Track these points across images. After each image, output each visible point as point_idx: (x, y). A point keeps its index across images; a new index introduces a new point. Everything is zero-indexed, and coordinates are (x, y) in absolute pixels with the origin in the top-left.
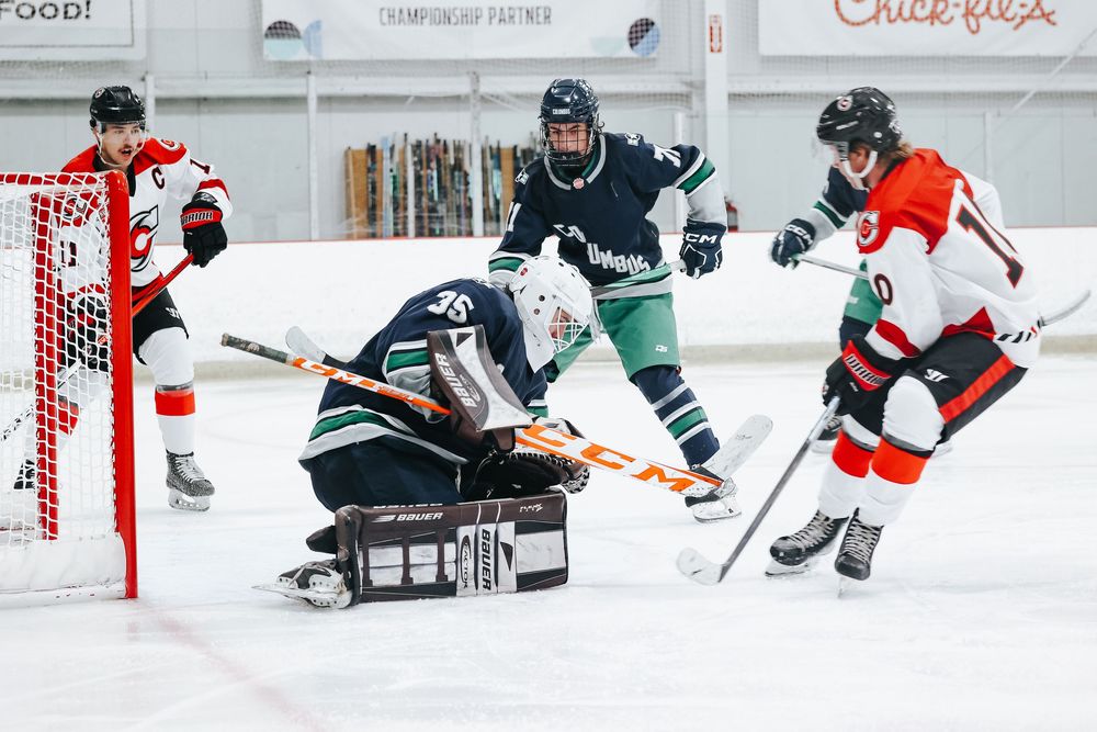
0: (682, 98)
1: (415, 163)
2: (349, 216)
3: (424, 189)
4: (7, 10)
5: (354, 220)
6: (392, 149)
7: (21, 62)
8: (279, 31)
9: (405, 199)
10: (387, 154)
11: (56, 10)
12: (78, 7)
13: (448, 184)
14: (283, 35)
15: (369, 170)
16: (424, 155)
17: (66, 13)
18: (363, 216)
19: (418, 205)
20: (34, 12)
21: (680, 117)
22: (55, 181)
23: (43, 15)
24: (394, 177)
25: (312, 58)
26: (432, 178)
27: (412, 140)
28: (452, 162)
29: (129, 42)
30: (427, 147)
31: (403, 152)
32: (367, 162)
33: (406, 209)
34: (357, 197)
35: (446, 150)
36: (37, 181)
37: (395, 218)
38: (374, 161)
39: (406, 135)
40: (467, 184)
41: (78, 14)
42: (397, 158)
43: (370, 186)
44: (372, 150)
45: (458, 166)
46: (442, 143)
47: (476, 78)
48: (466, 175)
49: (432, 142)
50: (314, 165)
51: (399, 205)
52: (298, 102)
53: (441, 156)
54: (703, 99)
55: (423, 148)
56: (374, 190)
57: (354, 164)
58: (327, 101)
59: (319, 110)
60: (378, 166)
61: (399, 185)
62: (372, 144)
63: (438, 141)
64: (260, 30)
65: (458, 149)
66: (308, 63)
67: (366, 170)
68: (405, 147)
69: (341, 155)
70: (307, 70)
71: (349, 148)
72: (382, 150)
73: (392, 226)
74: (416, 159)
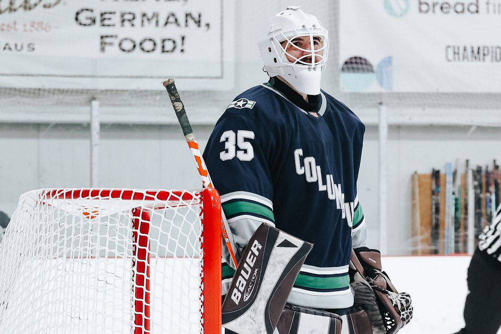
1: (475, 187)
2: (414, 234)
3: (483, 211)
4: (111, 44)
5: (419, 238)
7: (123, 91)
8: (355, 66)
9: (466, 219)
10: (449, 179)
11: (155, 44)
12: (174, 42)
14: (358, 69)
15: (433, 193)
16: (484, 180)
17: (163, 47)
18: (427, 234)
19: (478, 225)
20: (134, 46)
23: (143, 49)
24: (456, 200)
25: (383, 90)
26: (491, 201)
27: (473, 166)
29: (219, 74)
30: (487, 173)
31: (465, 177)
32: (431, 185)
33: (466, 228)
34: (422, 217)
37: (456, 237)
38: (438, 185)
39: (467, 161)
41: (174, 48)
42: (459, 181)
43: (434, 207)
44: (436, 174)
49: (491, 168)
50: (384, 187)
51: (459, 225)
53: (499, 180)
55: (483, 173)
56: (437, 210)
57: (420, 186)
58: (396, 129)
59: (389, 138)
60: (441, 189)
61: (461, 207)
62: (437, 168)
63: (497, 167)
64: (337, 64)
66: (380, 95)
67: (429, 192)
68: (466, 172)
69: (408, 179)
70: (379, 101)
71: (416, 173)
72: (445, 175)
73: (453, 244)
74: (476, 183)
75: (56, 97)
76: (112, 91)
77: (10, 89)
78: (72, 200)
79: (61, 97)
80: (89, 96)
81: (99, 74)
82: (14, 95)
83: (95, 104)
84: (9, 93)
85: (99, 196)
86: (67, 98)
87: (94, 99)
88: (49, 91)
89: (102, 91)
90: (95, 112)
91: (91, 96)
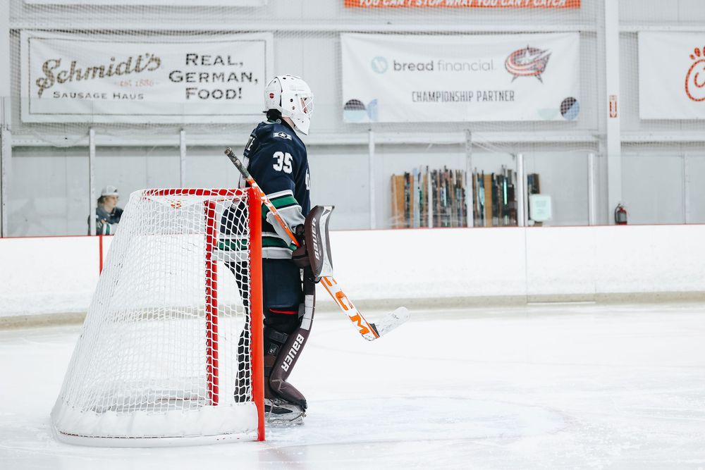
0: (593, 145)
1: (433, 184)
2: (393, 214)
3: (438, 199)
4: (192, 94)
5: (397, 217)
6: (419, 175)
7: (201, 124)
8: (352, 106)
9: (427, 205)
10: (416, 178)
11: (222, 93)
12: (234, 92)
13: (453, 196)
14: (355, 108)
15: (406, 188)
16: (438, 179)
17: (227, 95)
18: (402, 215)
19: (435, 209)
20: (208, 95)
21: (592, 156)
22: (218, 193)
23: (214, 96)
24: (420, 192)
25: (372, 121)
26: (443, 192)
27: (431, 170)
28: (455, 183)
30: (441, 175)
31: (426, 177)
32: (404, 183)
33: (427, 211)
34: (398, 204)
35: (451, 176)
36: (207, 193)
37: (421, 216)
38: (408, 182)
39: (427, 167)
40: (464, 196)
41: (235, 95)
42: (422, 180)
43: (406, 197)
44: (407, 176)
45: (459, 185)
46: (449, 171)
47: (469, 133)
48: (463, 191)
49: (443, 171)
50: (372, 185)
51: (423, 209)
52: (363, 147)
53: (449, 179)
54: (605, 145)
55: (438, 175)
56: (408, 200)
57: (397, 183)
58: (381, 147)
59: (376, 152)
60: (411, 185)
61: (424, 197)
62: (408, 172)
63: (446, 171)
64: (341, 105)
65: (459, 175)
66: (369, 124)
67: (403, 188)
68: (427, 174)
69: (389, 179)
70: (368, 128)
71: (394, 175)
72: (413, 176)
73: (419, 222)
74: (434, 181)
75: (157, 129)
76: (193, 124)
77: (127, 124)
78: (169, 196)
79: (160, 128)
80: (179, 128)
81: (185, 113)
82: (129, 128)
83: (183, 133)
84: (126, 127)
85: (188, 194)
86: (166, 129)
87: (182, 130)
88: (152, 125)
89: (187, 125)
90: (183, 139)
91: (180, 128)
